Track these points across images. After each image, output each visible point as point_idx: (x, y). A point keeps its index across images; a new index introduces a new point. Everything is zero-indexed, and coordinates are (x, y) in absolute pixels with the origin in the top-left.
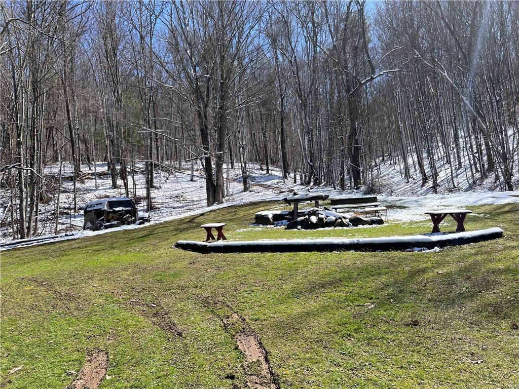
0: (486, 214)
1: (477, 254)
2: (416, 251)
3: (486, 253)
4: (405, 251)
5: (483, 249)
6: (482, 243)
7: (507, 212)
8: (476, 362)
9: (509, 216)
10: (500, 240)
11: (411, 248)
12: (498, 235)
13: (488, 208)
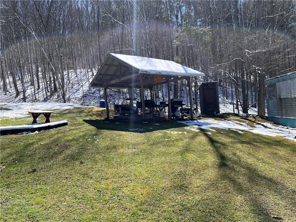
0: (57, 114)
1: (58, 133)
2: (25, 134)
3: (62, 132)
4: (18, 134)
5: (60, 131)
6: (59, 128)
7: (67, 113)
8: (68, 181)
9: (69, 115)
10: (67, 126)
11: (21, 132)
12: (65, 124)
13: (58, 111)
